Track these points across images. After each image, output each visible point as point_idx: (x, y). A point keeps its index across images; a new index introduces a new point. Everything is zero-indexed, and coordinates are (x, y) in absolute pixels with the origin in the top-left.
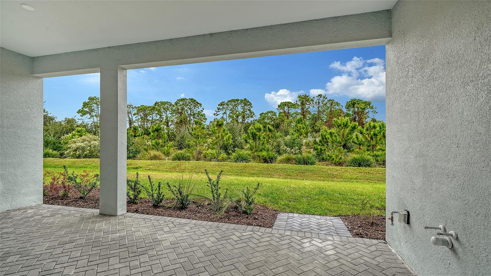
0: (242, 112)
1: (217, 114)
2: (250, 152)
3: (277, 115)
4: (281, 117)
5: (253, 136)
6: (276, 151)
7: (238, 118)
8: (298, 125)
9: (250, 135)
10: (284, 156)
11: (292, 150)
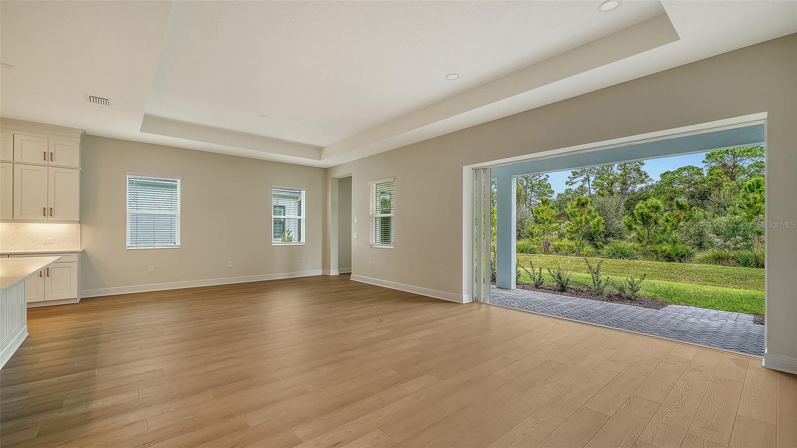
0: (621, 175)
1: (572, 181)
2: (636, 245)
3: (705, 173)
4: (713, 177)
5: (643, 219)
6: (694, 244)
7: (611, 186)
8: (751, 196)
9: (638, 217)
10: (709, 253)
11: (728, 243)
